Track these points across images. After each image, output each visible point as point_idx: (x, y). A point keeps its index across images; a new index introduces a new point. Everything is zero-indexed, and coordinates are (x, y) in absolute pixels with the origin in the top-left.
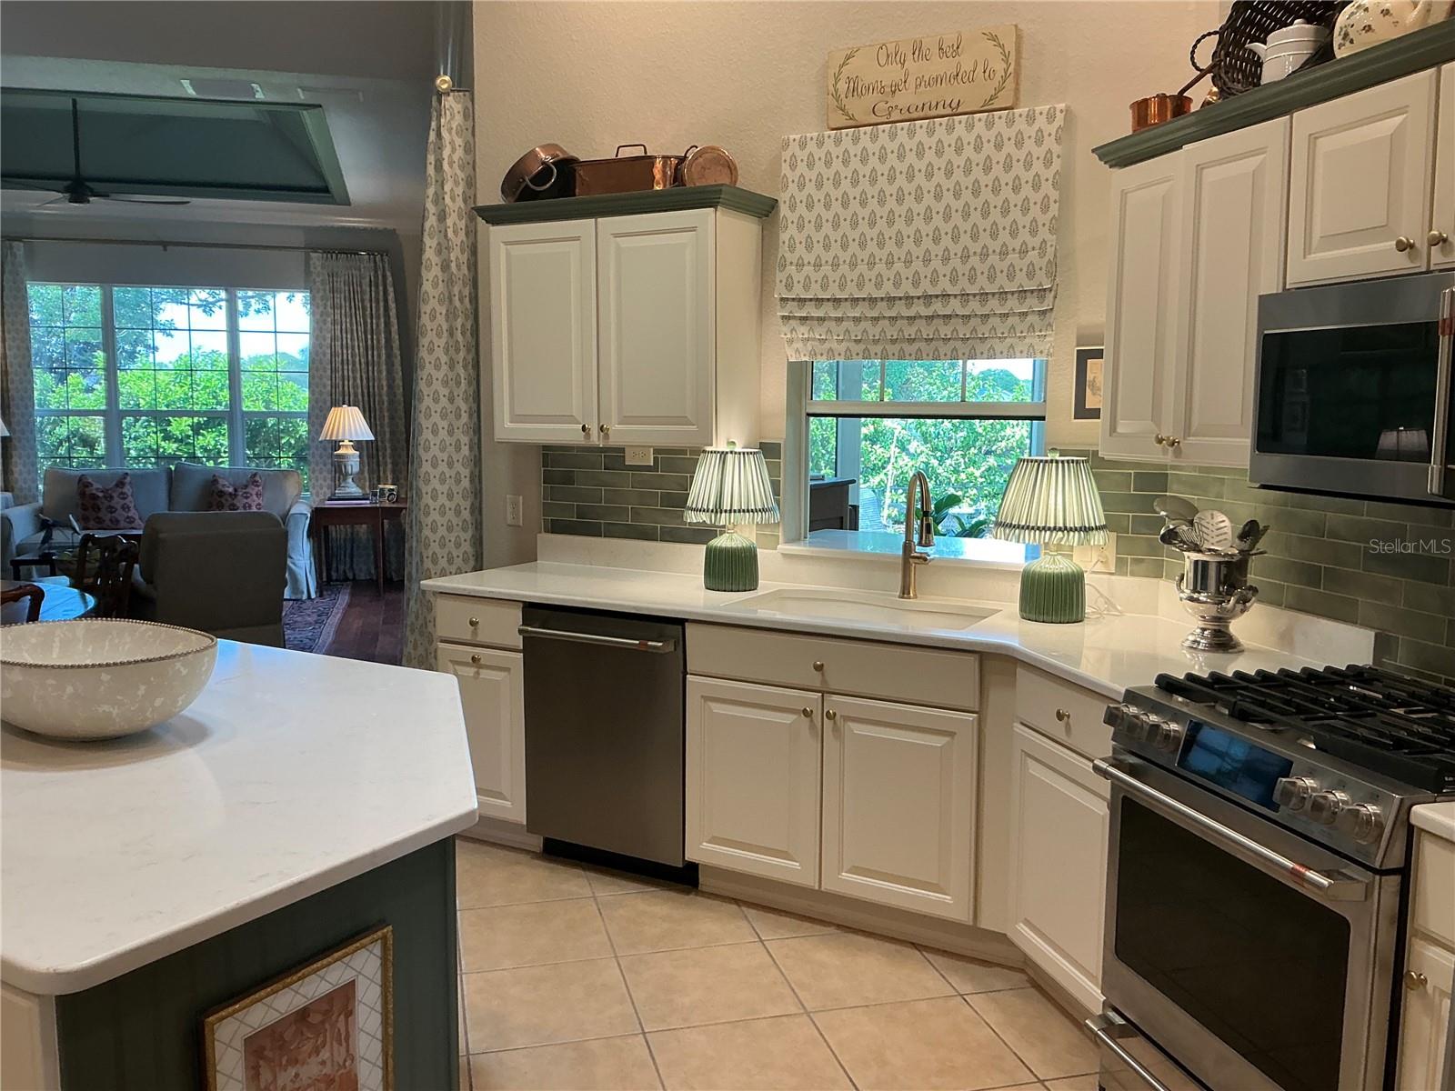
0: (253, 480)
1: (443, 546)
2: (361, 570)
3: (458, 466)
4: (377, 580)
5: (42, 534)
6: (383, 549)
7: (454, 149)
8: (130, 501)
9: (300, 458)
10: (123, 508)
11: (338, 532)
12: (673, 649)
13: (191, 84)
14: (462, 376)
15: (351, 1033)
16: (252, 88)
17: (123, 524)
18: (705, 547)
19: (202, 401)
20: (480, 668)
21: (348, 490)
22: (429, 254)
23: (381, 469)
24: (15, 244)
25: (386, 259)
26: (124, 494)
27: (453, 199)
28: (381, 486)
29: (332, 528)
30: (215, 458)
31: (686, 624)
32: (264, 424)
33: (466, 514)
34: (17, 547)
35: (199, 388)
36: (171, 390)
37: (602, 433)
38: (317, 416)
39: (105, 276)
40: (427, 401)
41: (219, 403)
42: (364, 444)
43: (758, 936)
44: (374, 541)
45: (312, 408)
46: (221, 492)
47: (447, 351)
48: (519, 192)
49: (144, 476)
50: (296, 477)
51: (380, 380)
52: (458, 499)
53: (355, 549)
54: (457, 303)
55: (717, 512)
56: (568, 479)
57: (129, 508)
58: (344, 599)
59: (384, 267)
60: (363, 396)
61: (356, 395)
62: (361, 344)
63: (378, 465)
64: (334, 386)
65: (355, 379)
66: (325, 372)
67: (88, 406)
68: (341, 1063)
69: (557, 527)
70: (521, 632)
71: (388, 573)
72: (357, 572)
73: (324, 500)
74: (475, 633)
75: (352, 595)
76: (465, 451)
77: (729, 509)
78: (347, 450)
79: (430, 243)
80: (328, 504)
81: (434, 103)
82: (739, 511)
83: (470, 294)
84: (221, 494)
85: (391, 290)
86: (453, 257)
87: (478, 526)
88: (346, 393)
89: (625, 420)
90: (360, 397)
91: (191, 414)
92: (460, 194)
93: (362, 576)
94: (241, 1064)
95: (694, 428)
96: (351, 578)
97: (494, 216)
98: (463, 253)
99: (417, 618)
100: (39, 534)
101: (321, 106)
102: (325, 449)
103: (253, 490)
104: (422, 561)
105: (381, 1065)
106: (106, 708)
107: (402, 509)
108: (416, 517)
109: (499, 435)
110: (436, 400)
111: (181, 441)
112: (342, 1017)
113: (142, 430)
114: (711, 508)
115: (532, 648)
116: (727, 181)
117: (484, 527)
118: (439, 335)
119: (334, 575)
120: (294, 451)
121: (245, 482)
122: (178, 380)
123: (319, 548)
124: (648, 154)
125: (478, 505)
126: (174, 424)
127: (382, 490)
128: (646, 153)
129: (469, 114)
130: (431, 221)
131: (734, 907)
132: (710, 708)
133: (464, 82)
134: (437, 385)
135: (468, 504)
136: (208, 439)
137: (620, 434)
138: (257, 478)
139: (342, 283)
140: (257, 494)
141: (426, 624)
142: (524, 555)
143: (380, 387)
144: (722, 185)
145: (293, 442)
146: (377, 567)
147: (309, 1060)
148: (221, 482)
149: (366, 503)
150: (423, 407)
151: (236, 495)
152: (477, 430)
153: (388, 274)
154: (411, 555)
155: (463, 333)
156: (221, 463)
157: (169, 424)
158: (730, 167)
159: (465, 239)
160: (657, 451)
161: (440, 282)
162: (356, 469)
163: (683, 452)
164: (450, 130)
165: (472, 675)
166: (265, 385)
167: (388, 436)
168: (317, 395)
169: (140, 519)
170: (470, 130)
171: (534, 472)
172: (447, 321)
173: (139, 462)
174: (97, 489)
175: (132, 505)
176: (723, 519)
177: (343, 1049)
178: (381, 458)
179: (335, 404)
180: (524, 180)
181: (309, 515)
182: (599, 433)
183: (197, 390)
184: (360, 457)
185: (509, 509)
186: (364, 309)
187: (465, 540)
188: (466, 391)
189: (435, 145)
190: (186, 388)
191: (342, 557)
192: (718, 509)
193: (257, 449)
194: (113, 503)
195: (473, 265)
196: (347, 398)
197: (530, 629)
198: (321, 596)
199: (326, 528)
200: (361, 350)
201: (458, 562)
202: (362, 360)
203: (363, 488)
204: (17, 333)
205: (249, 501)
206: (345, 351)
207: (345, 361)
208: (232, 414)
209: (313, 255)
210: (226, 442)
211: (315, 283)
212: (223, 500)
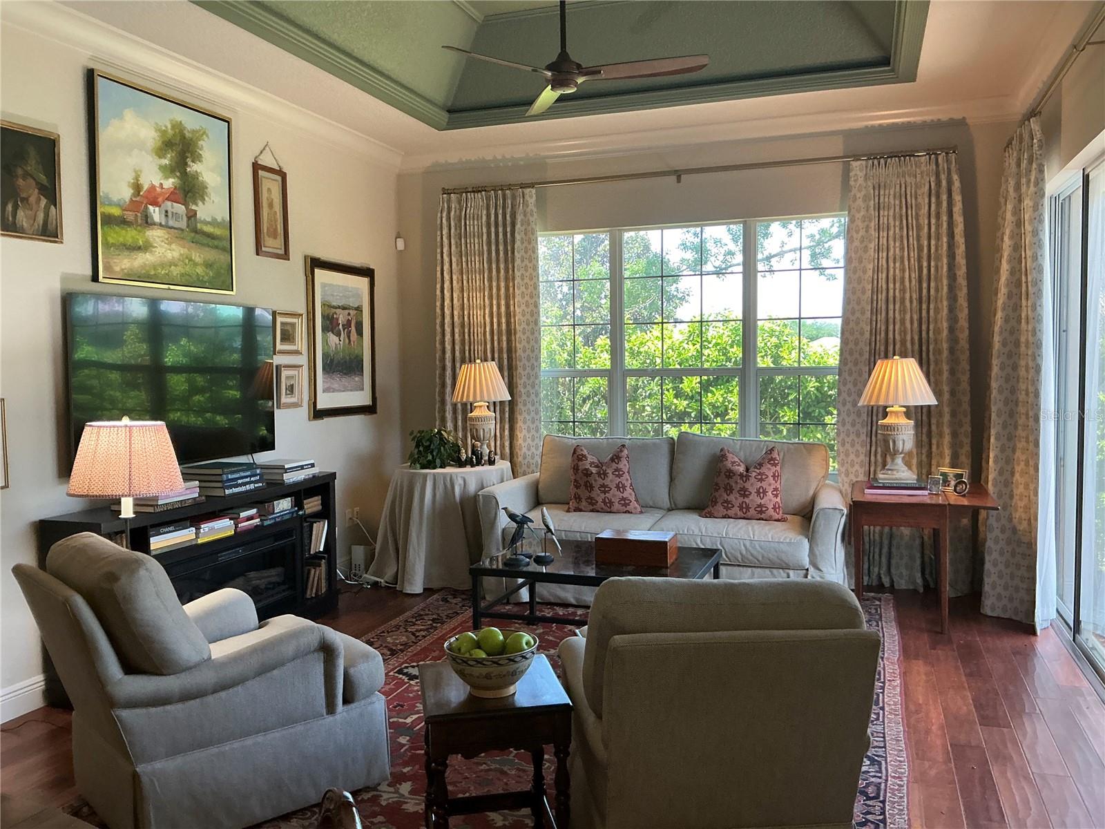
0: (769, 456)
2: (901, 576)
8: (626, 480)
10: (618, 487)
11: (872, 531)
17: (617, 507)
19: (712, 358)
21: (896, 474)
23: (934, 441)
24: (527, 191)
25: (953, 157)
26: (619, 470)
28: (941, 470)
34: (504, 530)
35: (710, 346)
36: (684, 348)
38: (854, 372)
39: (614, 219)
41: (729, 360)
42: (923, 411)
45: (843, 360)
46: (730, 471)
49: (644, 449)
50: (822, 450)
51: (937, 321)
57: (624, 487)
60: (921, 343)
61: (903, 342)
62: (913, 275)
64: (874, 332)
65: (903, 321)
66: (863, 314)
72: (896, 579)
73: (864, 489)
78: (897, 419)
80: (869, 494)
84: (730, 474)
85: (957, 198)
88: (891, 341)
91: (700, 372)
93: (902, 584)
102: (859, 415)
103: (769, 470)
121: (758, 460)
122: (691, 339)
126: (685, 381)
127: (945, 476)
136: (716, 396)
138: (775, 455)
139: (891, 197)
140: (774, 476)
143: (938, 330)
148: (731, 458)
149: (923, 496)
151: (748, 477)
153: (955, 177)
157: (681, 382)
162: (908, 444)
168: (851, 345)
169: (637, 500)
174: (592, 463)
175: (628, 484)
178: (934, 427)
181: (845, 512)
183: (708, 348)
184: (915, 428)
186: (919, 228)
191: (877, 556)
194: (607, 482)
200: (914, 281)
202: (914, 296)
203: (917, 472)
204: (527, 288)
205: (764, 484)
206: (891, 286)
207: (891, 299)
208: (744, 371)
209: (855, 164)
210: (735, 399)
211: (855, 200)
212: (732, 482)
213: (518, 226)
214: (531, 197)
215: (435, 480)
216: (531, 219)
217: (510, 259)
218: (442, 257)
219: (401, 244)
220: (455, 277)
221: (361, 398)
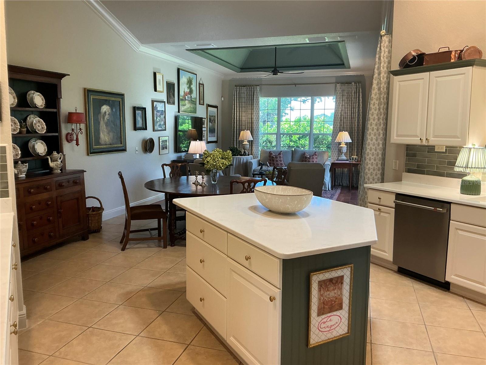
0: (315, 154)
1: (371, 175)
3: (378, 151)
4: (349, 186)
5: (260, 167)
6: (352, 177)
7: (385, 53)
8: (282, 159)
9: (328, 147)
10: (280, 161)
11: (338, 170)
12: (446, 212)
13: (308, 40)
14: (382, 123)
15: (342, 288)
16: (325, 38)
17: (279, 165)
18: (461, 180)
19: (301, 130)
20: (380, 212)
21: (342, 158)
22: (375, 85)
24: (257, 87)
25: (360, 84)
26: (280, 157)
27: (383, 68)
28: (352, 157)
29: (337, 169)
30: (304, 147)
31: (451, 204)
32: (318, 137)
33: (380, 166)
34: (254, 170)
35: (301, 126)
37: (427, 141)
38: (335, 134)
39: (279, 95)
40: (370, 131)
41: (306, 131)
42: (348, 144)
43: (469, 307)
44: (349, 174)
45: (333, 132)
46: (306, 157)
47: (377, 115)
48: (404, 66)
49: (286, 152)
50: (327, 153)
51: (355, 123)
52: (377, 161)
53: (343, 176)
54: (382, 100)
55: (466, 168)
56: (414, 155)
57: (281, 161)
58: (339, 191)
59: (359, 87)
60: (349, 128)
63: (352, 150)
64: (341, 125)
65: (347, 123)
66: (338, 121)
67: (272, 131)
68: (339, 294)
69: (409, 171)
70: (394, 202)
71: (353, 184)
72: (343, 183)
73: (335, 160)
74: (380, 201)
75: (341, 190)
76: (381, 146)
77: (471, 167)
78: (343, 145)
79: (375, 82)
80: (336, 162)
81: (380, 39)
82: (475, 168)
83: (386, 97)
85: (361, 94)
86: (382, 86)
87: (383, 169)
89: (435, 136)
90: (348, 129)
91: (298, 134)
92: (386, 66)
93: (345, 185)
94: (317, 287)
95: (460, 139)
96: (341, 185)
97: (396, 73)
98: (385, 85)
99: (362, 196)
100: (259, 167)
101: (344, 41)
102: (336, 145)
103: (315, 157)
104: (365, 179)
105: (348, 299)
106: (288, 206)
107: (359, 164)
108: (364, 166)
109: (392, 141)
110: (373, 130)
111: (295, 142)
112: (340, 283)
113: (285, 139)
114: (464, 166)
115: (398, 207)
116: (478, 58)
117: (385, 170)
118: (375, 110)
119: (336, 184)
120: (326, 145)
121: (313, 155)
122: (295, 124)
123: (333, 174)
124: (450, 50)
125: (383, 163)
126: (293, 137)
127: (353, 158)
128: (449, 50)
129: (390, 41)
130: (376, 75)
131: (462, 298)
132: (458, 232)
133: (390, 31)
134: (373, 126)
135: (380, 162)
136: (302, 141)
137: (433, 141)
138: (316, 153)
139: (346, 93)
140: (316, 158)
141: (365, 199)
142: (398, 179)
143: (355, 125)
144: (475, 59)
145: (326, 142)
146: (349, 182)
147: (332, 291)
148: (306, 154)
149: (348, 162)
150: (368, 132)
151: (310, 158)
152: (385, 139)
153: (360, 89)
154: (361, 178)
155: (383, 110)
156: (305, 149)
157: (292, 137)
158: (480, 53)
159: (386, 80)
160: (447, 147)
161: (377, 93)
162: (345, 151)
163: (456, 147)
164: (384, 47)
165: (378, 214)
166: (320, 125)
167: (356, 141)
168: (335, 128)
169: (284, 164)
170: (390, 47)
171: (403, 153)
172: (378, 106)
173: (283, 148)
174: (274, 155)
175: (282, 160)
176: (468, 171)
177: (340, 292)
178: (353, 148)
179: (340, 131)
180: (406, 62)
181: (330, 165)
182: (426, 141)
184: (347, 147)
185: (394, 165)
186: (352, 101)
187: (379, 174)
188: (382, 127)
189: (379, 52)
190: (297, 126)
191: (339, 178)
192: (467, 167)
193: (316, 145)
194: (277, 159)
195: (388, 88)
196: (344, 129)
197: (397, 201)
198: (332, 189)
199: (335, 169)
200: (350, 113)
201: (376, 180)
202: (350, 117)
203: (347, 157)
204: (256, 112)
205: (313, 160)
206: (345, 114)
207: (345, 117)
208: (310, 134)
209: (338, 85)
210: (308, 142)
211: (337, 93)
212: (306, 159)
213: (255, 96)
214: (258, 88)
215: (236, 159)
216: (258, 94)
217: (252, 104)
218: (234, 103)
219: (223, 99)
220: (238, 108)
221: (214, 139)
